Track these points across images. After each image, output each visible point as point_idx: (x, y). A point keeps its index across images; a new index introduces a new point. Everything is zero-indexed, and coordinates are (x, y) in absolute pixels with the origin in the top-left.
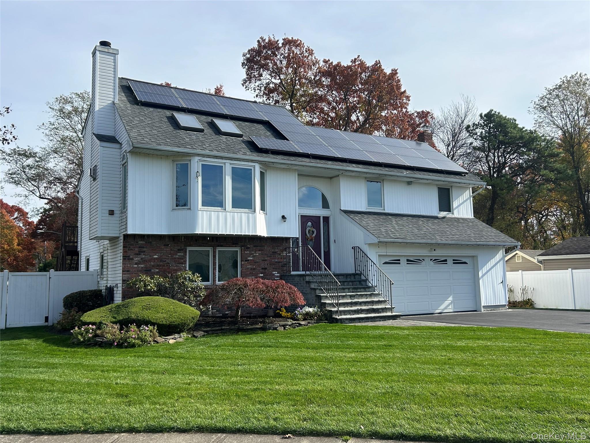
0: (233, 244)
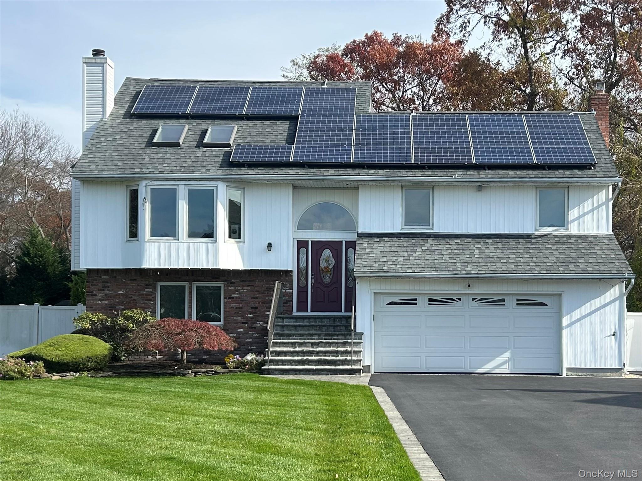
0: (213, 278)
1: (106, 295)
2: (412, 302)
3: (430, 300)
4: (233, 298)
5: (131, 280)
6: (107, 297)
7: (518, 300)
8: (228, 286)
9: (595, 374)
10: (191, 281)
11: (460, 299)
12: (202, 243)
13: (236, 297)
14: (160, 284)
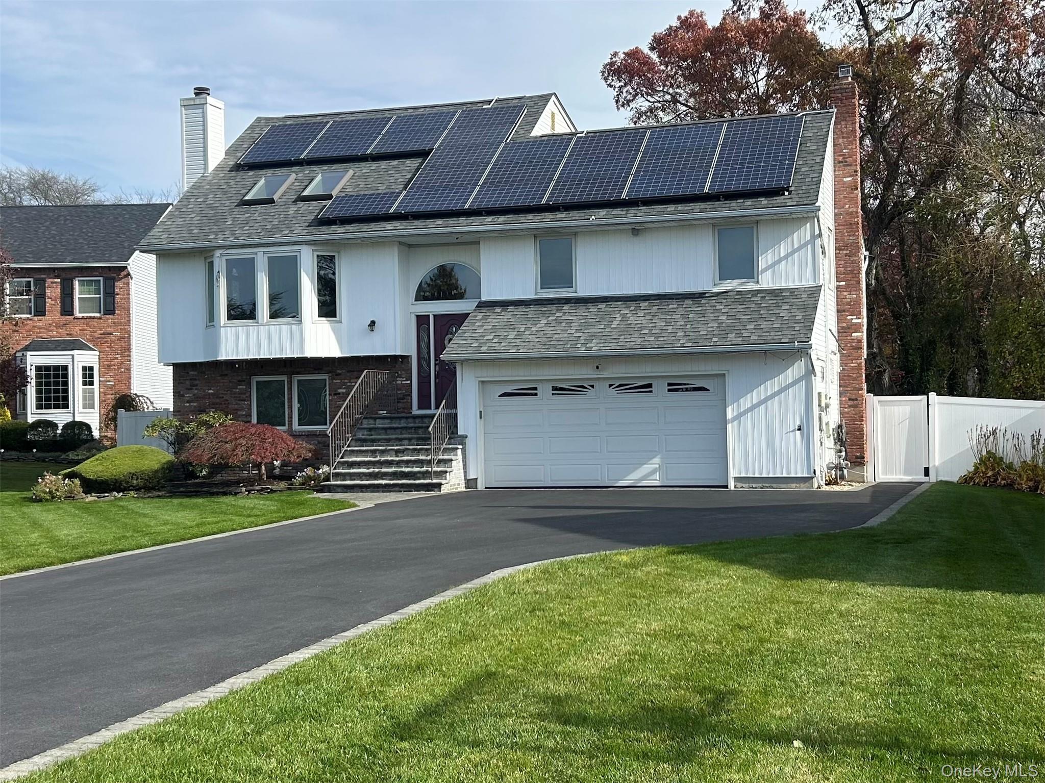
0: (315, 370)
1: (194, 395)
2: (530, 392)
3: (555, 389)
4: (339, 394)
5: (221, 375)
6: (196, 398)
7: (669, 385)
8: (333, 379)
9: (774, 485)
10: (290, 375)
11: (593, 386)
12: (283, 326)
13: (343, 393)
14: (255, 379)
